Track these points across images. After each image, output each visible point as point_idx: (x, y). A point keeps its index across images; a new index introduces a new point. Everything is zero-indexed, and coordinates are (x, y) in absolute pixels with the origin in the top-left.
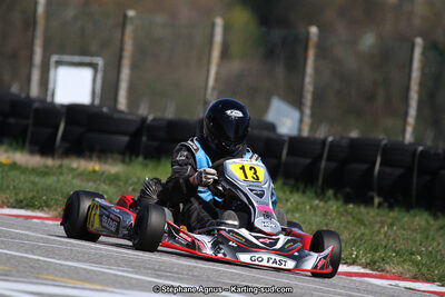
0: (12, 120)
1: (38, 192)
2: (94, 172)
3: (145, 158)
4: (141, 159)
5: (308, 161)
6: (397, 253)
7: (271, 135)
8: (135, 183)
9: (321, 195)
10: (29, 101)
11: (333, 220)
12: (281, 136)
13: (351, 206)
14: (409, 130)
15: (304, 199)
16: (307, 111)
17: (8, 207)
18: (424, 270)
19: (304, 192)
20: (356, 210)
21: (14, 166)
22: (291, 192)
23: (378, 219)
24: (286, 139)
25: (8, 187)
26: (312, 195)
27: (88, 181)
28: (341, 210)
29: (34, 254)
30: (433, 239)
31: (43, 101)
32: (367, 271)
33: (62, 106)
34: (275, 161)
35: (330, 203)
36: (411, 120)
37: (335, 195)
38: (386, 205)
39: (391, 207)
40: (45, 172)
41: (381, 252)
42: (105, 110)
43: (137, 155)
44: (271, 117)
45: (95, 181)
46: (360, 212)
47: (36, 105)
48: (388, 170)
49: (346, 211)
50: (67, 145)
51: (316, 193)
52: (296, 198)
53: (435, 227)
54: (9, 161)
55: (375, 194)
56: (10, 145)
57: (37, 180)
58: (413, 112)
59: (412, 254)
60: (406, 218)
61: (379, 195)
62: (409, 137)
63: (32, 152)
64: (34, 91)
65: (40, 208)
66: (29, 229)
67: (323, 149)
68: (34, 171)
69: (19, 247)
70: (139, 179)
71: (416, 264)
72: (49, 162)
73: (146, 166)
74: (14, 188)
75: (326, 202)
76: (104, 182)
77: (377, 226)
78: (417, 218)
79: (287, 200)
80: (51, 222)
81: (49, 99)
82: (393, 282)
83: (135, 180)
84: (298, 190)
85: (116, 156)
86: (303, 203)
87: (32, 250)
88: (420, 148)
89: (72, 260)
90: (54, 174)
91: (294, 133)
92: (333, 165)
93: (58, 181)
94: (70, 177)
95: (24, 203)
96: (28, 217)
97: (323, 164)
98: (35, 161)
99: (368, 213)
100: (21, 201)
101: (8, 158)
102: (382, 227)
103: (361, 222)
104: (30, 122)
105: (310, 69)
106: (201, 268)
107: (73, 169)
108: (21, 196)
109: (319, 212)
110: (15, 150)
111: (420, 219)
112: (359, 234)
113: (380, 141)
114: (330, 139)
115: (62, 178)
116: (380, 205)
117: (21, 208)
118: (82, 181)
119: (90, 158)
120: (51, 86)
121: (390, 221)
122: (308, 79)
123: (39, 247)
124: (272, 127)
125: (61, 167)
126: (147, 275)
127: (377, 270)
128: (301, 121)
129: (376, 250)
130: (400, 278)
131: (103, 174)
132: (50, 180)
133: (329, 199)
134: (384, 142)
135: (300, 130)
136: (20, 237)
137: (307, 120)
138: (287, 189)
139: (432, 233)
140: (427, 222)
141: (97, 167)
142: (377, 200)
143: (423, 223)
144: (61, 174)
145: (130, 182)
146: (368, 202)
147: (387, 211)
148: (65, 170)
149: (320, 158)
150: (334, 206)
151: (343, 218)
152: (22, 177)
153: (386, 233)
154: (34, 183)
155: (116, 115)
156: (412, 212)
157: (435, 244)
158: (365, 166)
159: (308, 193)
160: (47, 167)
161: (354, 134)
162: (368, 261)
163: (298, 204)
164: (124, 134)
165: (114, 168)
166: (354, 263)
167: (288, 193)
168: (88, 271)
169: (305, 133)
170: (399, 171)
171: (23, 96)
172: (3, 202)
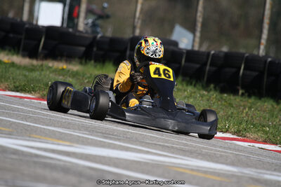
0: (11, 35)
1: (28, 81)
2: (63, 69)
3: (95, 61)
4: (92, 62)
5: (198, 66)
6: (254, 125)
7: (175, 49)
8: (89, 78)
9: (206, 87)
10: (23, 24)
11: (214, 103)
12: (181, 49)
13: (225, 95)
14: (262, 47)
15: (196, 89)
16: (198, 34)
17: (9, 90)
18: (271, 137)
19: (195, 86)
20: (228, 97)
21: (13, 64)
22: (187, 85)
23: (242, 104)
24: (185, 51)
25: (9, 78)
26: (200, 87)
27: (60, 75)
28: (218, 97)
29: (27, 121)
30: (276, 117)
31: (31, 24)
32: (235, 137)
33: (43, 27)
34: (177, 65)
35: (212, 93)
36: (263, 41)
37: (215, 88)
38: (246, 94)
39: (250, 96)
40: (33, 69)
41: (244, 125)
42: (71, 30)
43: (90, 60)
44: (174, 37)
45: (64, 76)
46: (230, 99)
47: (27, 26)
48: (248, 72)
49: (222, 98)
50: (46, 52)
51: (203, 86)
52: (190, 89)
53: (277, 109)
54: (10, 61)
55: (239, 88)
56: (10, 51)
57: (27, 74)
58: (265, 36)
59: (264, 126)
60: (259, 103)
61: (242, 88)
62: (262, 52)
63: (24, 56)
64: (25, 17)
65: (29, 92)
66: (23, 105)
67: (208, 59)
68: (25, 68)
69: (17, 117)
70: (91, 75)
71: (266, 133)
72: (35, 62)
73: (95, 67)
74: (13, 79)
75: (209, 92)
76: (70, 77)
77: (242, 108)
78: (266, 104)
79: (185, 91)
80: (36, 101)
81: (35, 22)
82: (252, 144)
83: (89, 75)
84: (191, 84)
85: (77, 59)
86: (195, 92)
87: (26, 119)
88: (269, 59)
89: (51, 126)
90: (38, 70)
91: (189, 48)
92: (214, 69)
93: (41, 75)
94: (48, 73)
95: (20, 88)
96: (21, 97)
97: (208, 68)
98: (26, 61)
99: (235, 99)
100: (17, 87)
101: (8, 59)
102: (245, 108)
103: (231, 105)
104: (23, 37)
105: (200, 8)
106: (131, 133)
107: (50, 67)
108: (17, 84)
109: (204, 98)
110: (13, 54)
111: (268, 104)
112: (230, 113)
113: (244, 54)
114: (213, 52)
115: (43, 73)
116: (243, 94)
117: (18, 91)
118: (56, 75)
119: (61, 60)
120: (36, 14)
121: (249, 104)
122: (199, 14)
123: (30, 117)
124: (176, 44)
125: (42, 65)
126: (98, 136)
127: (240, 136)
128: (194, 41)
129: (241, 123)
130: (255, 141)
131: (69, 71)
132: (35, 74)
133: (211, 90)
134: (247, 55)
135: (193, 46)
136: (18, 110)
137: (197, 40)
138: (185, 84)
139: (275, 113)
140: (273, 106)
141: (65, 67)
142: (241, 92)
143: (270, 106)
144: (42, 70)
145: (86, 76)
146: (235, 92)
147: (247, 99)
148: (45, 68)
149: (205, 64)
150: (214, 95)
151: (219, 103)
152: (18, 72)
153: (247, 112)
154: (25, 76)
155: (77, 34)
156: (263, 99)
157: (278, 120)
158: (234, 70)
159: (197, 86)
160: (33, 65)
161: (225, 49)
162: (236, 130)
163: (192, 93)
164: (82, 46)
165: (75, 67)
166: (227, 131)
167: (185, 85)
168: (61, 133)
169: (196, 48)
170: (255, 74)
171: (19, 20)
172: (6, 87)
